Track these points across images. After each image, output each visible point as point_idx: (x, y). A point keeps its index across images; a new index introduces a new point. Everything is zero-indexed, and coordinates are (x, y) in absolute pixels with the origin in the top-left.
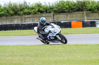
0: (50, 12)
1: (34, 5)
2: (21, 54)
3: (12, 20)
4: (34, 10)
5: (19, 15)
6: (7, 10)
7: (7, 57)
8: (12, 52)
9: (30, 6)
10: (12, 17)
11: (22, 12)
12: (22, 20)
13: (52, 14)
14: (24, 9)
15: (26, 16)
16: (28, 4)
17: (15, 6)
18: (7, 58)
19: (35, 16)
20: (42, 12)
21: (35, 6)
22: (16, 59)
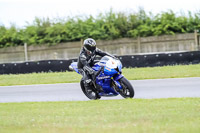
0: (192, 31)
1: (160, 17)
2: (134, 117)
3: (116, 49)
4: (159, 27)
5: (131, 36)
6: (105, 27)
7: (104, 123)
8: (115, 114)
9: (152, 18)
10: (115, 41)
11: (136, 32)
12: (136, 48)
13: (196, 34)
14: (139, 24)
15: (144, 39)
16: (148, 14)
17: (122, 18)
18: (104, 127)
19: (162, 38)
20: (176, 31)
21: (162, 19)
22: (124, 127)
